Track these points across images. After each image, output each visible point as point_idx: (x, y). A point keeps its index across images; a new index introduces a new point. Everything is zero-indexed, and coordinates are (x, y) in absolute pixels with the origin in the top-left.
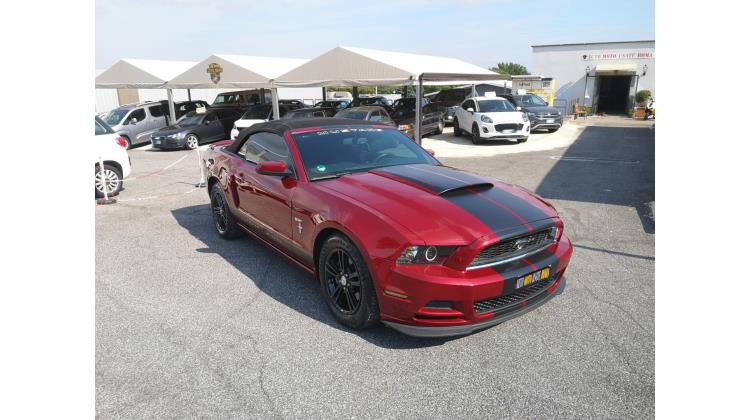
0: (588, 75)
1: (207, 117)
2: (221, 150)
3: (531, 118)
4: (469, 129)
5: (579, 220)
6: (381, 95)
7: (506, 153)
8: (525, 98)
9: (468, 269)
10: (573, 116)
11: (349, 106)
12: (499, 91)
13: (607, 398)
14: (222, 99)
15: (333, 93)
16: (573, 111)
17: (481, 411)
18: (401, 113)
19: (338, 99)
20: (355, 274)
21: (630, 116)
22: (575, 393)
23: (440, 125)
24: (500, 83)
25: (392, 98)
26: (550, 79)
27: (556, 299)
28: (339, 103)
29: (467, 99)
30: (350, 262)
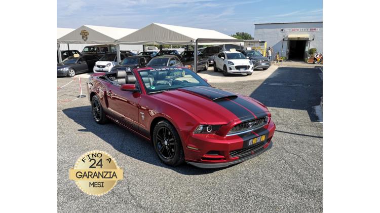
0: (284, 40)
1: (80, 59)
2: (97, 78)
3: (254, 63)
4: (222, 68)
5: (279, 115)
6: (174, 49)
7: (241, 81)
8: (251, 52)
9: (227, 136)
10: (276, 62)
11: (158, 55)
12: (237, 48)
13: (292, 195)
14: (87, 50)
15: (148, 47)
16: (276, 59)
17: (234, 201)
18: (186, 59)
19: (151, 51)
20: (172, 139)
21: (305, 62)
22: (278, 193)
23: (206, 66)
24: (238, 44)
25: (180, 51)
26: (264, 42)
27: (268, 152)
28: (152, 53)
29: (220, 52)
30: (169, 133)
